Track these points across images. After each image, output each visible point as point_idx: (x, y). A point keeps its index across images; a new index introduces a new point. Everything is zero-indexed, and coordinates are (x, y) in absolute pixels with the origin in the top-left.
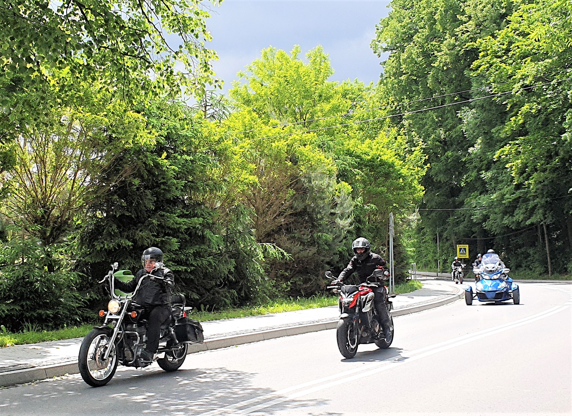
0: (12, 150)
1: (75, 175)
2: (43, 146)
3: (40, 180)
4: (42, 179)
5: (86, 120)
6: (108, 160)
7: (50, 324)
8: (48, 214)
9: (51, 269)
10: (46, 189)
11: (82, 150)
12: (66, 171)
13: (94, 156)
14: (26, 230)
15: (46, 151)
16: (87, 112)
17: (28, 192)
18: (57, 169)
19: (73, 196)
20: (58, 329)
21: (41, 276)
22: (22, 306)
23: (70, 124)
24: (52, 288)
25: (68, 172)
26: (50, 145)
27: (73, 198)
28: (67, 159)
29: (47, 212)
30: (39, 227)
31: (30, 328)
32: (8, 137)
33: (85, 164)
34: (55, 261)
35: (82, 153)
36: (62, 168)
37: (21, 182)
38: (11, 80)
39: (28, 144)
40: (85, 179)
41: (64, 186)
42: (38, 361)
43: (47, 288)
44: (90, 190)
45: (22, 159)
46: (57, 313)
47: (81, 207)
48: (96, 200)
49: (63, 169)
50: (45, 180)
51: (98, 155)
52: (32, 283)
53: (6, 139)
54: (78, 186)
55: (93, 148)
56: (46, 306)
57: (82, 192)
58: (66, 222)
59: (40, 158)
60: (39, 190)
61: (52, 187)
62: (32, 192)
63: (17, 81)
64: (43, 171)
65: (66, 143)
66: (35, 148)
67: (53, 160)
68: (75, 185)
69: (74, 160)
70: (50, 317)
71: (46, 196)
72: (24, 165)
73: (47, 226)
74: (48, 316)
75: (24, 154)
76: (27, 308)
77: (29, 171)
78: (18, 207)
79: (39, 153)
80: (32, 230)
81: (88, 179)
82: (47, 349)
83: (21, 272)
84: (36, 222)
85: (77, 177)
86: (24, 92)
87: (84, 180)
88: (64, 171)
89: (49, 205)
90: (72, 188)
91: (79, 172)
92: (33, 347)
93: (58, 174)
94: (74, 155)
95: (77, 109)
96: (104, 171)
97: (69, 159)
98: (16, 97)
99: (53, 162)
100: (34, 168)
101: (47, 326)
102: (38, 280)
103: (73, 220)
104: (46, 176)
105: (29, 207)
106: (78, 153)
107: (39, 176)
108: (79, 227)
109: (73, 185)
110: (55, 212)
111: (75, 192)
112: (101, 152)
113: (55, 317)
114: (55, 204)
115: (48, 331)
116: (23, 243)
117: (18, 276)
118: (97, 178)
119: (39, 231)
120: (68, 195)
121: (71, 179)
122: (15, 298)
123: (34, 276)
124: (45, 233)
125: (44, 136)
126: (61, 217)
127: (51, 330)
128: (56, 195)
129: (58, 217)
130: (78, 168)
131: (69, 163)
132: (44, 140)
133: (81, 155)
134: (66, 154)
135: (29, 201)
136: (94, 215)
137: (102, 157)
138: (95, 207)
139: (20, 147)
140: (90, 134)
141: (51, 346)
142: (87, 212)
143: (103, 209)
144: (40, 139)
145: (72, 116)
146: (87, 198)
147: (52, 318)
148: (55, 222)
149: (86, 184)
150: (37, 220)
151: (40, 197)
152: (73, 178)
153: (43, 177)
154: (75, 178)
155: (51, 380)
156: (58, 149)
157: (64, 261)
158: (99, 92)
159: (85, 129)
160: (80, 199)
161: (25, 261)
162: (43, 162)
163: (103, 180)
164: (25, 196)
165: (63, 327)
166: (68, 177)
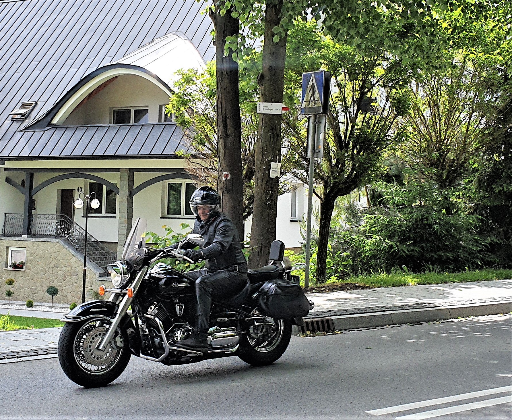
0: (406, 95)
1: (470, 118)
2: (435, 90)
3: (434, 124)
4: (436, 123)
5: (479, 60)
6: (505, 100)
7: (451, 267)
8: (443, 157)
9: (449, 212)
10: (440, 133)
11: (476, 91)
12: (460, 113)
13: (489, 97)
14: (422, 173)
15: (439, 94)
16: (480, 53)
17: (422, 136)
18: (450, 112)
19: (469, 138)
20: (459, 271)
21: (440, 219)
22: (422, 248)
23: (463, 66)
24: (451, 231)
25: (462, 115)
26: (443, 88)
27: (468, 141)
28: (461, 101)
29: (442, 155)
30: (435, 170)
31: (431, 269)
32: (401, 83)
33: (480, 107)
34: (453, 204)
35: (476, 94)
36: (455, 111)
37: (415, 126)
38: (404, 27)
39: (421, 89)
40: (480, 121)
41: (459, 129)
42: (442, 301)
43: (446, 230)
44: (486, 132)
45: (416, 104)
46: (458, 256)
47: (477, 150)
48: (493, 143)
49: (457, 112)
50: (439, 123)
51: (493, 95)
52: (430, 226)
53: (400, 86)
54: (474, 129)
55: (487, 89)
56: (445, 248)
57: (478, 134)
58: (462, 165)
59: (434, 102)
60: (433, 133)
61: (447, 130)
62: (427, 136)
63: (409, 27)
64: (436, 115)
65: (459, 85)
66: (428, 93)
67: (447, 104)
68: (470, 128)
69: (468, 103)
70: (450, 259)
71: (441, 140)
72: (417, 109)
73: (443, 169)
74: (448, 258)
75: (417, 98)
76: (427, 250)
77: (423, 115)
78: (413, 150)
79: (432, 96)
80: (428, 173)
81: (484, 121)
82: (449, 291)
83: (420, 214)
84: (432, 165)
85: (472, 119)
86: (415, 37)
87: (480, 123)
88: (457, 114)
89: (444, 148)
90: (467, 131)
91: (474, 114)
92: (436, 288)
93: (452, 117)
94: (467, 98)
95: (470, 50)
96: (500, 112)
97: (463, 102)
98: (408, 43)
99: (446, 106)
100: (427, 112)
101: (449, 268)
102: (436, 223)
103: (469, 163)
104: (440, 120)
105: (424, 151)
106: (472, 95)
107: (432, 120)
108: (476, 170)
109: (468, 128)
110: (451, 156)
111: (471, 135)
112: (496, 92)
113: (456, 260)
114: (450, 147)
115: (449, 272)
116: (420, 186)
117: (417, 219)
118: (493, 120)
119: (435, 174)
120: (463, 138)
121: (466, 122)
122: (415, 240)
123: (432, 219)
124: (441, 177)
125: (436, 80)
126: (458, 160)
127: (453, 272)
128: (450, 139)
129: (454, 160)
130: (473, 110)
131: (463, 106)
132: (436, 84)
133: (475, 97)
134: (459, 96)
135: (424, 145)
136: (491, 158)
137: (497, 98)
138: (492, 150)
139: (413, 92)
140: (484, 74)
141: (453, 288)
142: (484, 155)
143: (501, 152)
144: (433, 83)
145: (465, 58)
146: (483, 140)
147: (452, 261)
148: (451, 166)
149: (481, 127)
150: (432, 164)
151: (434, 140)
152: (468, 121)
153: (437, 121)
154: (470, 120)
155: (455, 320)
156: (451, 92)
157: (462, 204)
158: (492, 30)
159: (478, 69)
160: (475, 142)
161: (423, 204)
162: (436, 105)
163: (499, 121)
164: (420, 141)
165: (464, 270)
166: (462, 120)
